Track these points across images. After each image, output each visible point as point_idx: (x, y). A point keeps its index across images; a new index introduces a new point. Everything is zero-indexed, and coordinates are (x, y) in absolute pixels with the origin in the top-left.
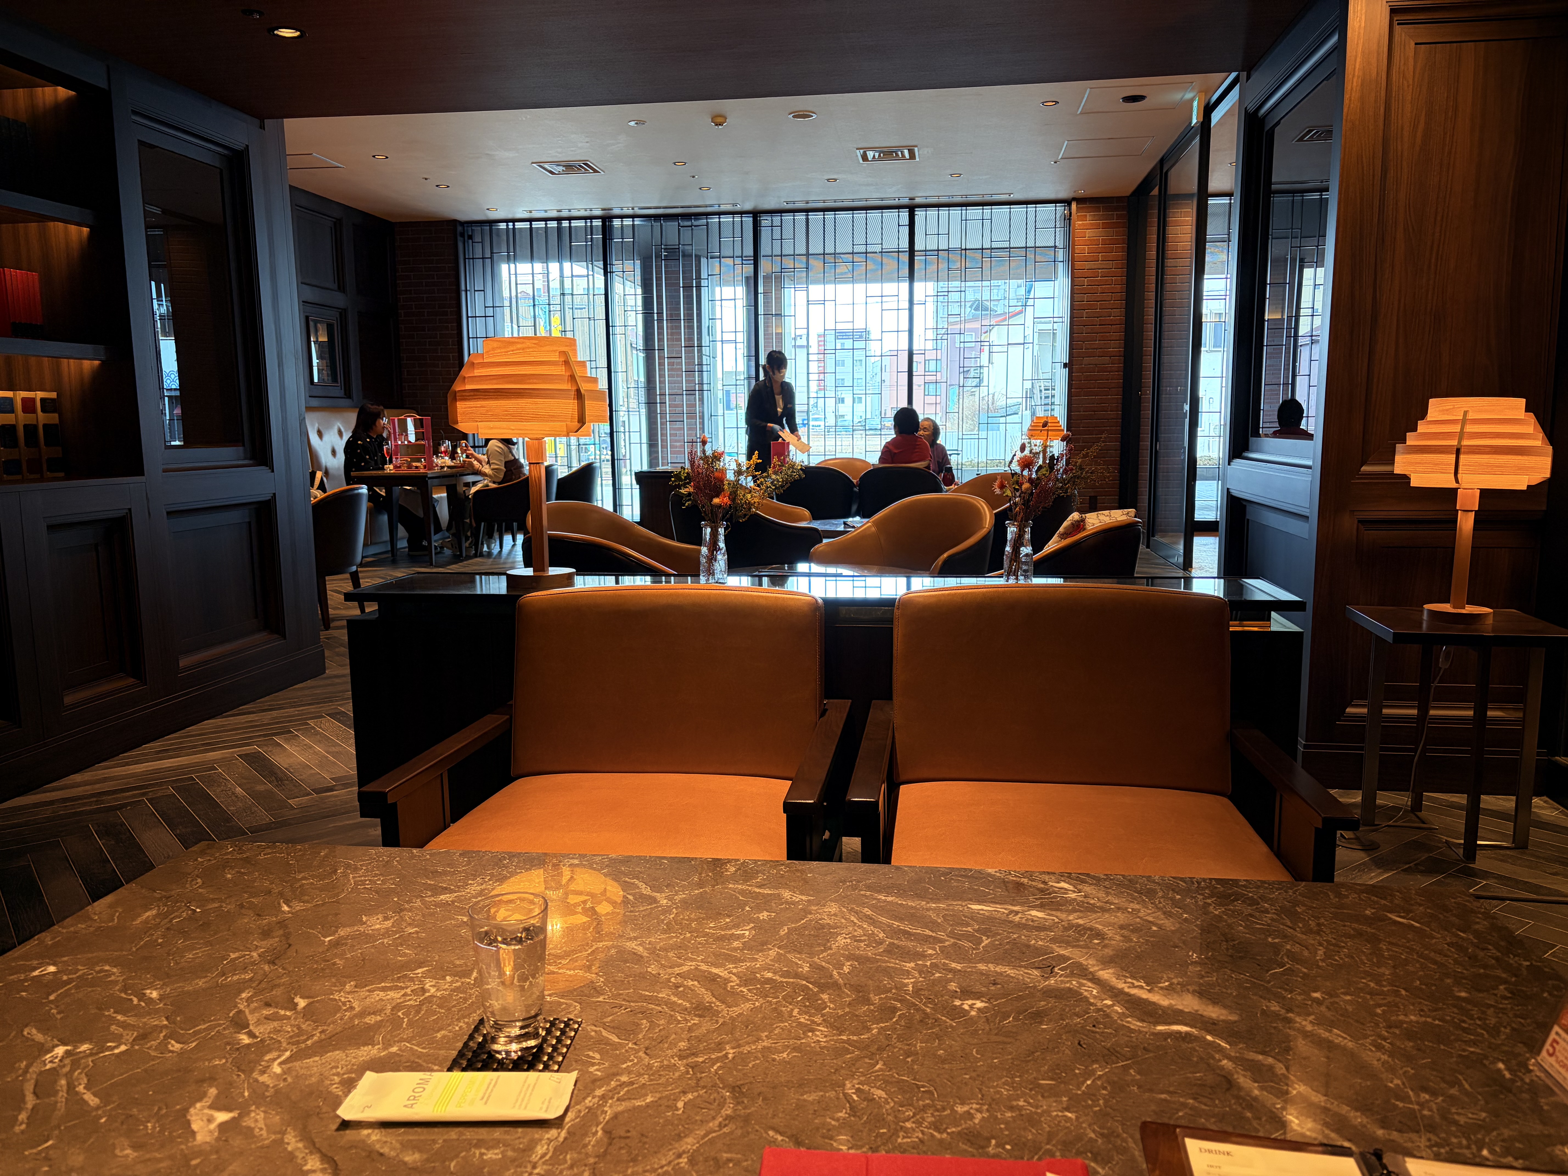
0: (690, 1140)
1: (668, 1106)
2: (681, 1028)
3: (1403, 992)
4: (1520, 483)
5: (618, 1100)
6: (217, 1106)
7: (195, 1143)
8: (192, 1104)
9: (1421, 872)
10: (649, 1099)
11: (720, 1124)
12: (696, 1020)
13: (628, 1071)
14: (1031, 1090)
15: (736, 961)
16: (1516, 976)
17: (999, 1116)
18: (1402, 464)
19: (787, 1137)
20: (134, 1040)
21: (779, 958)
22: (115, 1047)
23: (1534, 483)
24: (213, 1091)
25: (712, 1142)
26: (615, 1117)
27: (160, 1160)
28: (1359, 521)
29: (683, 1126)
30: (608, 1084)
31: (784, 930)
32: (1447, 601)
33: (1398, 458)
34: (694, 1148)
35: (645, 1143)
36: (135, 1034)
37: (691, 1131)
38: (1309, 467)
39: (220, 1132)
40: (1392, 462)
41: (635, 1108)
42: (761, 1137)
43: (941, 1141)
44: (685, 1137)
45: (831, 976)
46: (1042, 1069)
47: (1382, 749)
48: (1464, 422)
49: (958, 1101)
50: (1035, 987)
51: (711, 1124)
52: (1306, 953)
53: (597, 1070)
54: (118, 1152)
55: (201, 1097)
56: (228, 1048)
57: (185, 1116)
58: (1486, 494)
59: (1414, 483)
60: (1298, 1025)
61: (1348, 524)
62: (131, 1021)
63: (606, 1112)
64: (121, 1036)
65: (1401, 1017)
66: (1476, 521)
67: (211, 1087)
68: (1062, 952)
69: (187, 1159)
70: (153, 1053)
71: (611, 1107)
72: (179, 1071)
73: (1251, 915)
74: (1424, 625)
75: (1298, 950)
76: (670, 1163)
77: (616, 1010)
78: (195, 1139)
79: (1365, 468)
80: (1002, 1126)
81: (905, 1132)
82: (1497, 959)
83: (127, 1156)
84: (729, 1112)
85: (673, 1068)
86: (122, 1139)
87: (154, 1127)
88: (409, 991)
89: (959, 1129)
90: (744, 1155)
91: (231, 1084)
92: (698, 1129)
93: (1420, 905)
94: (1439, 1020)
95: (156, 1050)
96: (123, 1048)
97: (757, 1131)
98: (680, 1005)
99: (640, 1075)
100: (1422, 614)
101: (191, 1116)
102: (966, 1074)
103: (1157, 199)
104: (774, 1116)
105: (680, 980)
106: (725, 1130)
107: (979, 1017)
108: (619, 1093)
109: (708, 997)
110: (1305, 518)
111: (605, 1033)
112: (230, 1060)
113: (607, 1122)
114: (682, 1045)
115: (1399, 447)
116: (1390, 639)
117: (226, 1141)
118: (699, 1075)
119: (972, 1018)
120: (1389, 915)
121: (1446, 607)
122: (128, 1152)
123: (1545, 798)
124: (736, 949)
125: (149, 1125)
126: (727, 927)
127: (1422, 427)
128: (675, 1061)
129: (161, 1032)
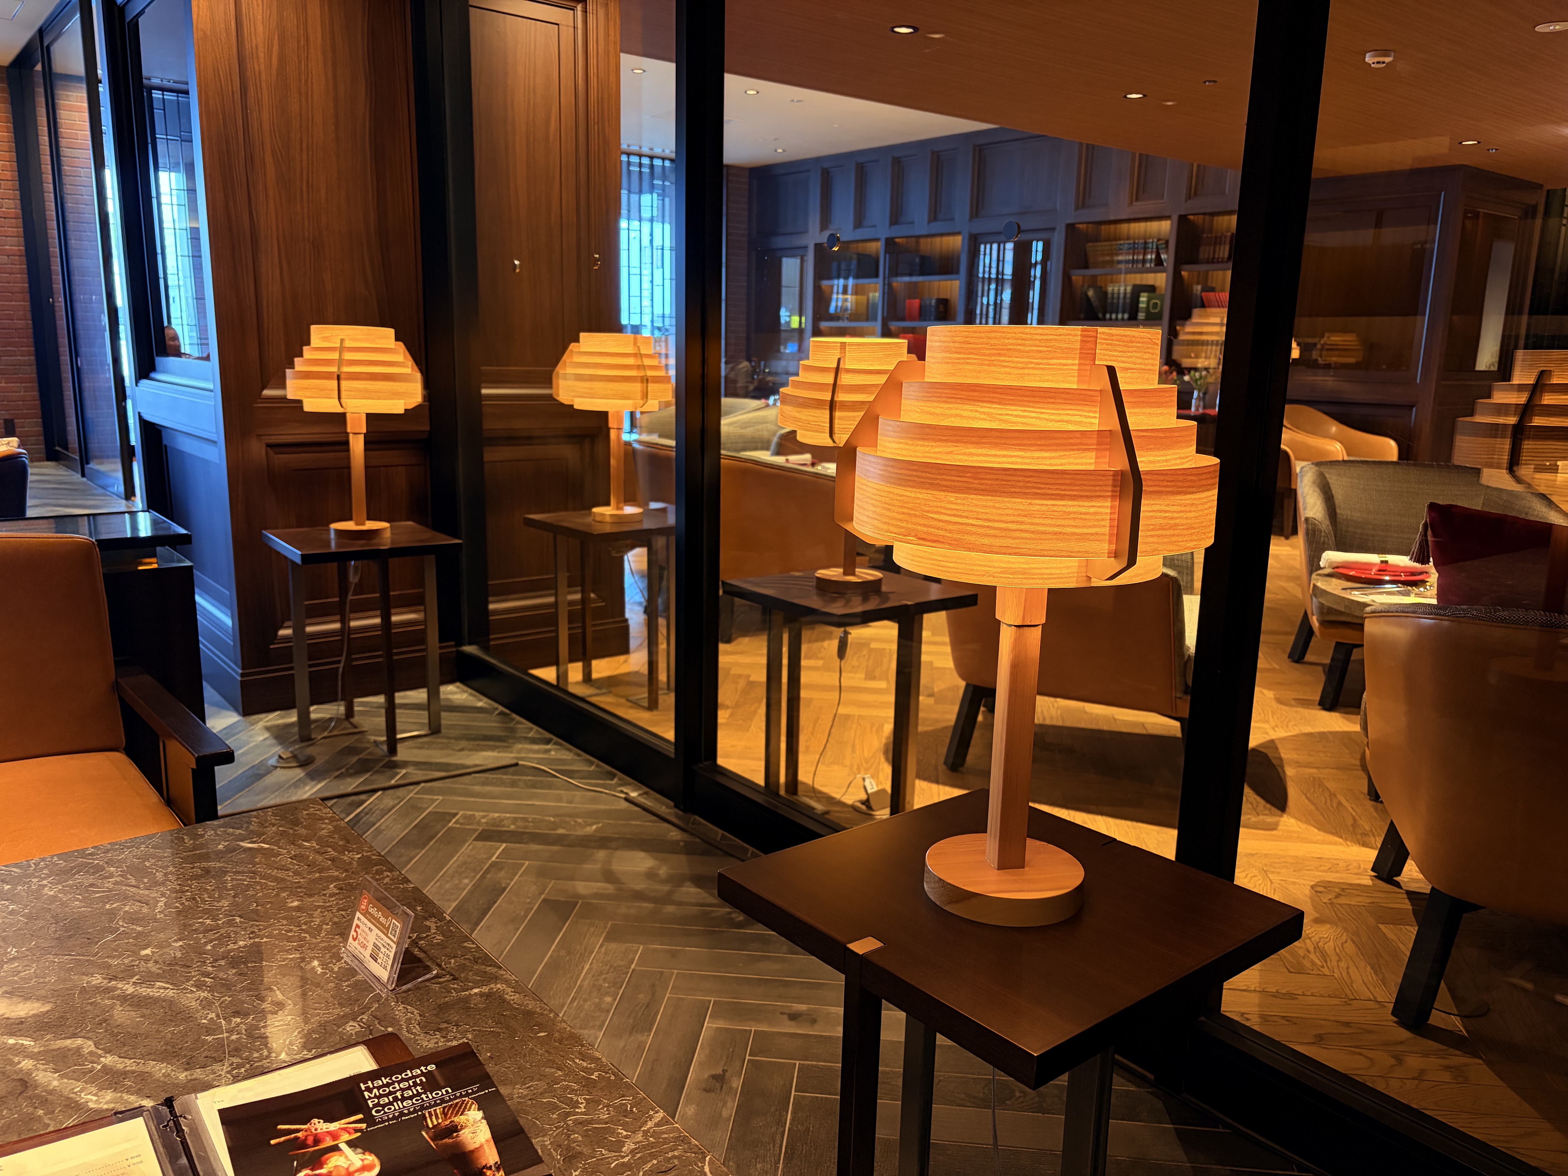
3: (238, 919)
4: (398, 407)
9: (351, 775)
16: (346, 870)
18: (293, 389)
23: (410, 407)
28: (269, 446)
32: (350, 519)
33: (289, 382)
38: (211, 391)
40: (283, 386)
47: (310, 666)
48: (342, 349)
52: (145, 910)
58: (371, 418)
59: (307, 408)
60: (119, 992)
61: (257, 449)
65: (231, 946)
66: (366, 443)
73: (92, 885)
74: (333, 544)
75: (136, 908)
79: (267, 392)
82: (333, 860)
93: (274, 825)
94: (267, 937)
100: (329, 534)
103: (41, 75)
110: (215, 442)
115: (289, 372)
116: (298, 560)
120: (242, 844)
121: (349, 525)
123: (458, 684)
127: (307, 352)
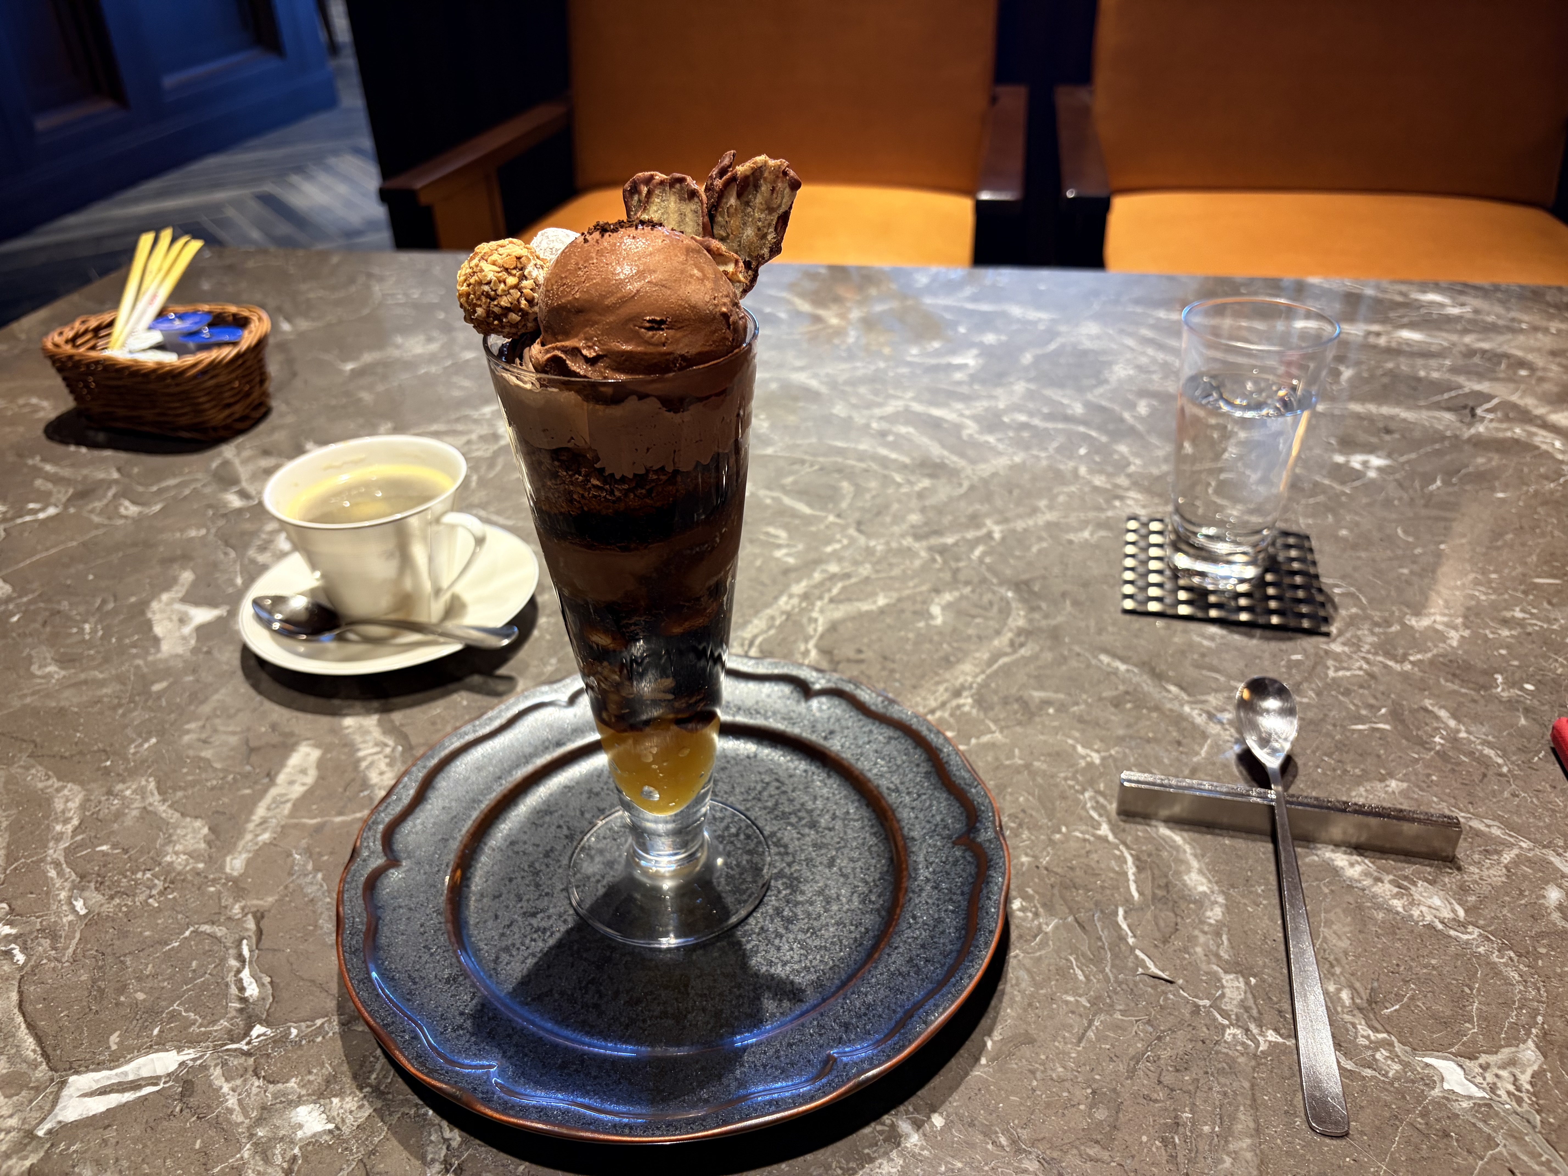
0: (967, 667)
1: (915, 613)
2: (906, 494)
5: (831, 600)
6: (193, 598)
7: (159, 656)
8: (155, 594)
10: (881, 601)
11: (1012, 643)
12: (926, 483)
13: (837, 557)
14: (1526, 593)
15: (966, 399)
17: (1491, 636)
19: (1136, 665)
20: (69, 500)
21: (1030, 395)
22: (42, 510)
24: (187, 576)
25: (1006, 671)
26: (833, 627)
27: (102, 684)
29: (949, 644)
30: (810, 576)
31: (1027, 358)
34: (979, 679)
35: (892, 671)
36: (71, 491)
37: (966, 653)
39: (198, 640)
41: (861, 616)
42: (1089, 666)
43: (1405, 677)
44: (958, 661)
45: (1122, 420)
46: (1529, 560)
49: (1406, 610)
50: (1456, 437)
51: (996, 642)
53: (788, 555)
54: (34, 668)
55: (169, 584)
56: (210, 512)
57: (143, 613)
62: (66, 472)
63: (816, 620)
64: (49, 494)
67: (184, 568)
68: (1478, 387)
69: (145, 681)
70: (96, 519)
71: (822, 611)
72: (135, 544)
76: (943, 705)
77: (796, 467)
78: (158, 650)
80: (1503, 652)
81: (1335, 660)
83: (49, 676)
84: (1021, 623)
85: (908, 552)
86: (44, 648)
87: (94, 631)
88: (474, 437)
89: (1429, 655)
90: (1069, 694)
91: (215, 565)
92: (977, 650)
95: (101, 513)
96: (52, 511)
97: (1078, 655)
98: (895, 461)
99: (856, 563)
101: (154, 613)
102: (1401, 567)
104: (1100, 631)
105: (885, 425)
106: (1023, 652)
107: (1384, 480)
108: (829, 590)
109: (936, 451)
111: (787, 501)
112: (213, 531)
113: (822, 637)
114: (915, 518)
117: (208, 652)
118: (953, 565)
119: (1373, 481)
122: (52, 668)
124: (959, 383)
125: (87, 627)
126: (937, 353)
128: (908, 541)
129: (109, 488)
